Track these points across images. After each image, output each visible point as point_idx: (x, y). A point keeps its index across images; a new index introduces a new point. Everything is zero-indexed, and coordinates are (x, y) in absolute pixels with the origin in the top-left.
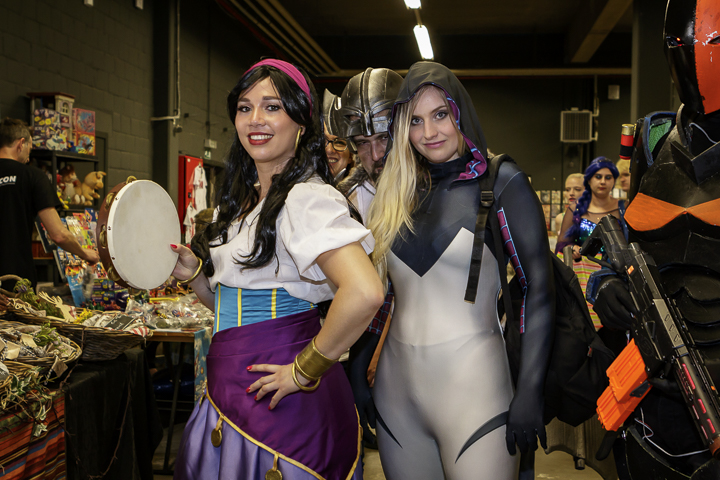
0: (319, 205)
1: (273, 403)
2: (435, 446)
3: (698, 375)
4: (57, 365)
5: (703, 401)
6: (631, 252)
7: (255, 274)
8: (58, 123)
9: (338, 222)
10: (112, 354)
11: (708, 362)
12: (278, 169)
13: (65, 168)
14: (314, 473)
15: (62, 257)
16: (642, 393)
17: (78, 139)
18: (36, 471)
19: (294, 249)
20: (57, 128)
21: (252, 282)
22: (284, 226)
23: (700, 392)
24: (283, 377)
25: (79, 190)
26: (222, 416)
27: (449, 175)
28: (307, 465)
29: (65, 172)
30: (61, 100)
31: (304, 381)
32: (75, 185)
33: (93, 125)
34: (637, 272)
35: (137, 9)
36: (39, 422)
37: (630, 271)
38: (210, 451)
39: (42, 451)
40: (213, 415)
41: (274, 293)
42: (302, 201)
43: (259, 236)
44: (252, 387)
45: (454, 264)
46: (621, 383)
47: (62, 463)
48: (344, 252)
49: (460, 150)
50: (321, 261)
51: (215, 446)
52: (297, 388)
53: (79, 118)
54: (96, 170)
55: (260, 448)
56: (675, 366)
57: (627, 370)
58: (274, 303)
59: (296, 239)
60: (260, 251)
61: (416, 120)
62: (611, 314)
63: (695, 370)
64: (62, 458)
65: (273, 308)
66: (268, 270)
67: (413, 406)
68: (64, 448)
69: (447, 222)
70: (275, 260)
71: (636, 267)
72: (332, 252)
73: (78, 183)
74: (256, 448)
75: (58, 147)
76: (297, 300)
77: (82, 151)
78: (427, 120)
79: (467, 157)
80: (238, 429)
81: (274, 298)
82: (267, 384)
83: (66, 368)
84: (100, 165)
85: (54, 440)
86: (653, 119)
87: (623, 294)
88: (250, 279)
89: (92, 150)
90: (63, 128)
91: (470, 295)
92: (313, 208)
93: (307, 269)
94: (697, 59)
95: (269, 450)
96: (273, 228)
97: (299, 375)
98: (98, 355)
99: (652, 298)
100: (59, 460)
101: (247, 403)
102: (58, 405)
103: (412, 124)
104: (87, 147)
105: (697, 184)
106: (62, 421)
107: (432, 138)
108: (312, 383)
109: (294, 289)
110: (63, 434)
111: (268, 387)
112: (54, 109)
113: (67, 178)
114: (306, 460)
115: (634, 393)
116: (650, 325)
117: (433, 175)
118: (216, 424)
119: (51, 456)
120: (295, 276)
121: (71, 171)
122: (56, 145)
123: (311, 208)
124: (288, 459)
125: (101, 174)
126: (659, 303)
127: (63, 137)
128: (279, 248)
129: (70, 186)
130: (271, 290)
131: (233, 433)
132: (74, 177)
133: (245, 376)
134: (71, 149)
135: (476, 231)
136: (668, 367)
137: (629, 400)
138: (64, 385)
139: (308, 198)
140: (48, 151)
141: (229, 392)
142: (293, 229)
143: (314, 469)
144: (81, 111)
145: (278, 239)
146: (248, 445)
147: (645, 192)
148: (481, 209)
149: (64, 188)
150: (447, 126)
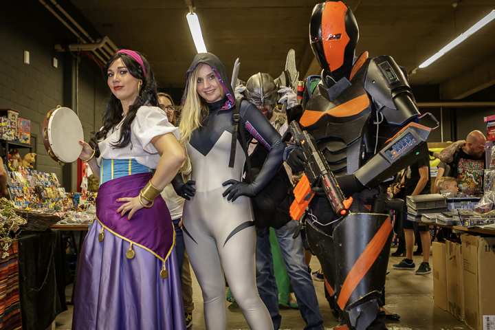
0: (152, 116)
1: (130, 216)
2: (214, 243)
3: (331, 181)
4: (14, 226)
5: (333, 191)
6: (303, 134)
7: (121, 151)
8: (9, 125)
9: (162, 124)
10: (43, 228)
11: (337, 176)
12: (131, 103)
13: (13, 151)
14: (151, 251)
15: (12, 192)
16: (309, 198)
17: (21, 135)
18: (3, 278)
19: (140, 136)
20: (8, 128)
21: (119, 156)
22: (135, 127)
23: (332, 188)
24: (135, 203)
25: (21, 164)
26: (104, 226)
27: (217, 108)
28: (147, 247)
29: (13, 153)
30: (11, 113)
31: (146, 202)
32: (19, 161)
33: (29, 128)
34: (306, 143)
35: (54, 67)
36: (5, 251)
37: (303, 143)
38: (98, 246)
39: (6, 268)
40: (99, 226)
41: (130, 162)
42: (145, 114)
43: (122, 134)
44: (119, 210)
45: (222, 148)
46: (300, 194)
47: (17, 278)
48: (165, 136)
49: (222, 95)
50: (154, 141)
51: (100, 242)
52: (142, 207)
53: (21, 123)
54: (31, 152)
55: (123, 240)
56: (321, 179)
57: (302, 188)
58: (130, 167)
59: (141, 132)
60: (123, 139)
61: (200, 80)
62: (295, 164)
63: (330, 179)
64: (17, 275)
65: (130, 170)
66: (127, 149)
67: (203, 223)
68: (17, 270)
69: (217, 129)
70: (130, 144)
71: (306, 140)
72: (160, 136)
73: (21, 159)
74: (121, 240)
75: (9, 139)
76: (142, 166)
77: (23, 141)
78: (205, 80)
79: (225, 99)
80: (112, 231)
81: (130, 164)
82: (126, 207)
83: (18, 228)
84: (33, 150)
85: (12, 265)
86: (312, 78)
87: (300, 154)
88: (118, 154)
89: (28, 142)
90: (12, 128)
91: (231, 164)
92: (150, 117)
93: (146, 146)
94: (324, 47)
95: (128, 240)
96: (130, 129)
97: (143, 199)
98: (36, 228)
99: (312, 152)
100: (15, 276)
101: (116, 218)
102: (15, 246)
103: (198, 82)
104: (26, 139)
105: (330, 101)
106: (17, 255)
107: (208, 88)
108: (150, 203)
109: (139, 160)
110: (17, 263)
111: (127, 208)
112: (7, 117)
113: (14, 157)
114: (147, 244)
115: (306, 198)
116: (311, 164)
117: (210, 109)
118: (100, 231)
119: (11, 273)
120: (140, 152)
121: (16, 152)
122: (8, 137)
123: (149, 117)
124: (137, 244)
125: (33, 154)
126: (315, 154)
127: (12, 133)
128: (133, 138)
129: (16, 161)
130: (128, 160)
131: (109, 234)
132: (18, 156)
133: (115, 204)
134: (17, 140)
135: (233, 133)
136: (319, 181)
137: (304, 203)
138: (18, 237)
139: (147, 112)
140: (3, 140)
141: (107, 213)
142: (140, 127)
143: (151, 249)
144: (22, 120)
145: (132, 133)
146: (117, 238)
147: (308, 109)
148: (234, 123)
149: (12, 162)
150: (214, 83)
